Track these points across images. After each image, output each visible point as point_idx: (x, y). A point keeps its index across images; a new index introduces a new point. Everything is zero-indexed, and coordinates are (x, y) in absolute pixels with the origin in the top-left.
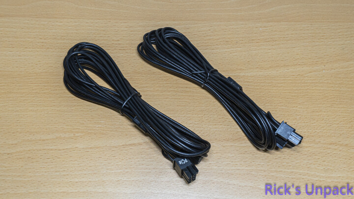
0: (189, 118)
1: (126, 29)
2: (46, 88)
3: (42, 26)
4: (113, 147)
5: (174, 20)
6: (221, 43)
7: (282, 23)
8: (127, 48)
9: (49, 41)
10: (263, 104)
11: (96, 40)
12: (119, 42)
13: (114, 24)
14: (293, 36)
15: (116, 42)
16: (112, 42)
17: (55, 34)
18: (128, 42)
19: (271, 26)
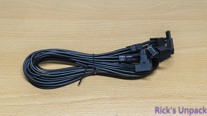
0: (121, 83)
1: (74, 25)
2: (15, 62)
3: (15, 23)
4: (63, 103)
5: (108, 19)
6: (142, 33)
7: (184, 21)
8: (75, 37)
9: (20, 32)
10: (176, 73)
11: (53, 32)
12: (70, 33)
13: (66, 22)
14: (192, 28)
15: (67, 33)
16: (65, 33)
17: (24, 28)
18: (76, 33)
19: (177, 22)
